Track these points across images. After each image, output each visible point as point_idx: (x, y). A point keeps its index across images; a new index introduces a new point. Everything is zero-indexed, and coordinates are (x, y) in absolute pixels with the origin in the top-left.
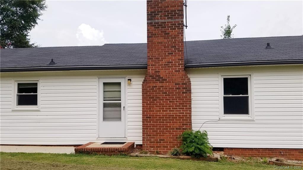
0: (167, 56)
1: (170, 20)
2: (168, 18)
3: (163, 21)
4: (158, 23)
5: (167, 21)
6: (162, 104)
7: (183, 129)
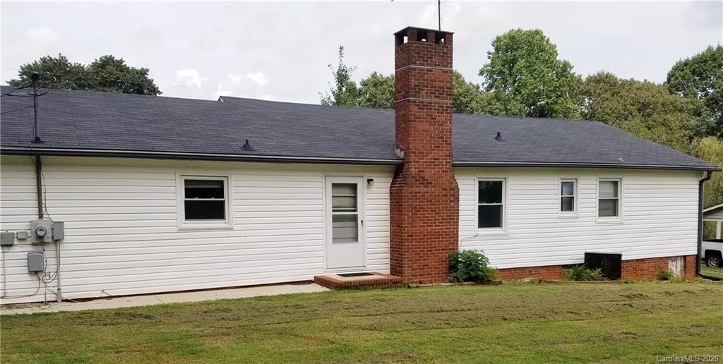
0: (433, 150)
1: (437, 100)
2: (435, 97)
3: (429, 100)
4: (423, 102)
5: (433, 100)
6: (426, 217)
7: (450, 249)
